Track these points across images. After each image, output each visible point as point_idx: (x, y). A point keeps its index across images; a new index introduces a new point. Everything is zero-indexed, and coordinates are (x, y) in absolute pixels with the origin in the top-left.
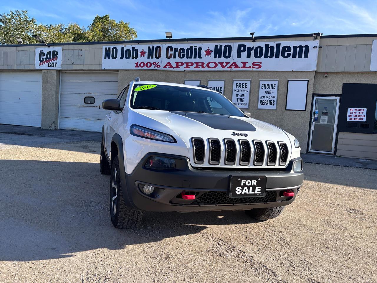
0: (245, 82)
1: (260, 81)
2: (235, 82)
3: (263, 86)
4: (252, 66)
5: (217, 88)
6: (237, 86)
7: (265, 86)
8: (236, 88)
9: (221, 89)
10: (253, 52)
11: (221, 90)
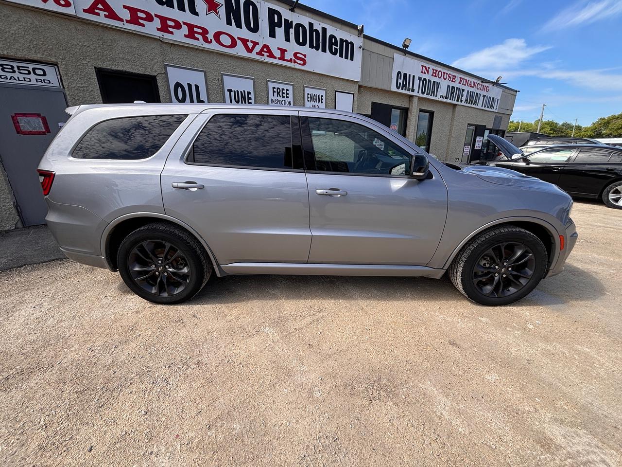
0: (285, 87)
1: (304, 87)
2: (271, 85)
3: (309, 96)
4: (293, 58)
5: (241, 92)
6: (274, 92)
7: (312, 98)
8: (274, 96)
9: (250, 96)
10: (292, 31)
11: (250, 99)
